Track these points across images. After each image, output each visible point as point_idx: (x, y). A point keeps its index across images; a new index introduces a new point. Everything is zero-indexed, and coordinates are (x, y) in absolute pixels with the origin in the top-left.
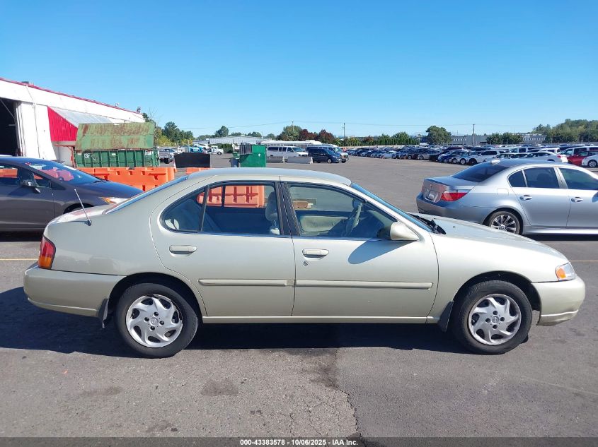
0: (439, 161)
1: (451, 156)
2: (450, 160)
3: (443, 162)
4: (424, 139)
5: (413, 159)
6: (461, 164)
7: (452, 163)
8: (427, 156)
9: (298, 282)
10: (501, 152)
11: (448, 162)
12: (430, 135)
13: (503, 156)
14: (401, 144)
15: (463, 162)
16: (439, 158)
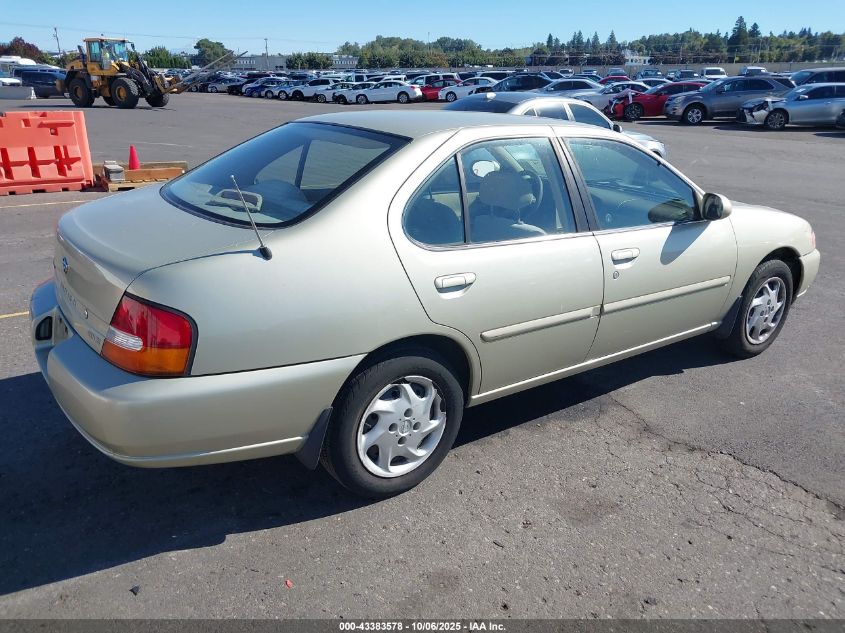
0: (242, 94)
1: (262, 87)
2: (263, 93)
3: (251, 96)
4: (195, 60)
5: (201, 91)
6: (281, 100)
7: (266, 97)
8: (224, 86)
9: (607, 307)
10: (335, 81)
11: (260, 97)
12: (202, 53)
13: (339, 86)
14: (163, 67)
15: (283, 96)
16: (243, 90)
